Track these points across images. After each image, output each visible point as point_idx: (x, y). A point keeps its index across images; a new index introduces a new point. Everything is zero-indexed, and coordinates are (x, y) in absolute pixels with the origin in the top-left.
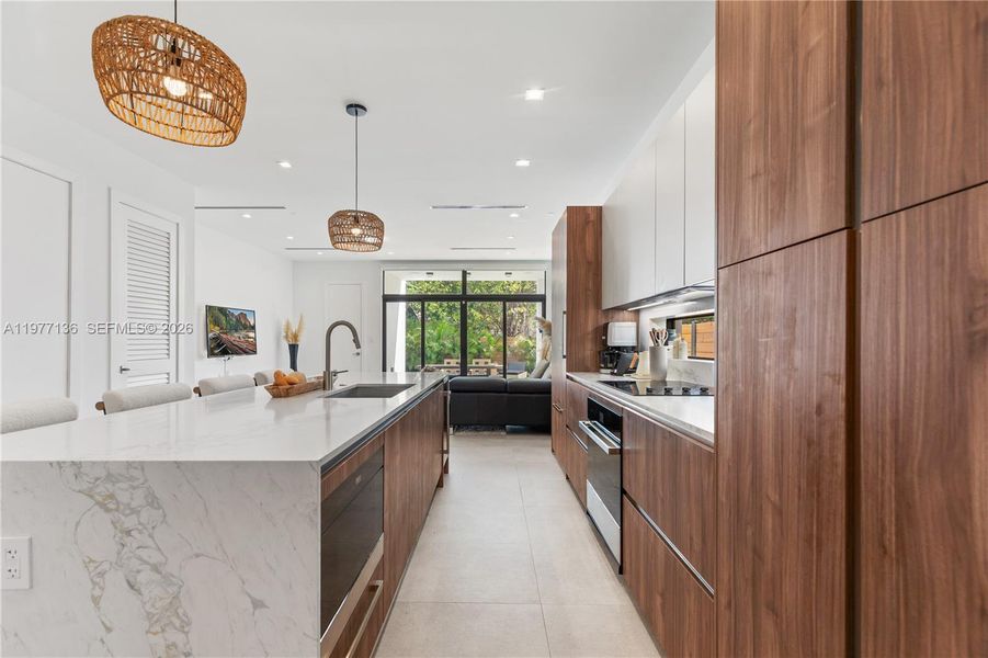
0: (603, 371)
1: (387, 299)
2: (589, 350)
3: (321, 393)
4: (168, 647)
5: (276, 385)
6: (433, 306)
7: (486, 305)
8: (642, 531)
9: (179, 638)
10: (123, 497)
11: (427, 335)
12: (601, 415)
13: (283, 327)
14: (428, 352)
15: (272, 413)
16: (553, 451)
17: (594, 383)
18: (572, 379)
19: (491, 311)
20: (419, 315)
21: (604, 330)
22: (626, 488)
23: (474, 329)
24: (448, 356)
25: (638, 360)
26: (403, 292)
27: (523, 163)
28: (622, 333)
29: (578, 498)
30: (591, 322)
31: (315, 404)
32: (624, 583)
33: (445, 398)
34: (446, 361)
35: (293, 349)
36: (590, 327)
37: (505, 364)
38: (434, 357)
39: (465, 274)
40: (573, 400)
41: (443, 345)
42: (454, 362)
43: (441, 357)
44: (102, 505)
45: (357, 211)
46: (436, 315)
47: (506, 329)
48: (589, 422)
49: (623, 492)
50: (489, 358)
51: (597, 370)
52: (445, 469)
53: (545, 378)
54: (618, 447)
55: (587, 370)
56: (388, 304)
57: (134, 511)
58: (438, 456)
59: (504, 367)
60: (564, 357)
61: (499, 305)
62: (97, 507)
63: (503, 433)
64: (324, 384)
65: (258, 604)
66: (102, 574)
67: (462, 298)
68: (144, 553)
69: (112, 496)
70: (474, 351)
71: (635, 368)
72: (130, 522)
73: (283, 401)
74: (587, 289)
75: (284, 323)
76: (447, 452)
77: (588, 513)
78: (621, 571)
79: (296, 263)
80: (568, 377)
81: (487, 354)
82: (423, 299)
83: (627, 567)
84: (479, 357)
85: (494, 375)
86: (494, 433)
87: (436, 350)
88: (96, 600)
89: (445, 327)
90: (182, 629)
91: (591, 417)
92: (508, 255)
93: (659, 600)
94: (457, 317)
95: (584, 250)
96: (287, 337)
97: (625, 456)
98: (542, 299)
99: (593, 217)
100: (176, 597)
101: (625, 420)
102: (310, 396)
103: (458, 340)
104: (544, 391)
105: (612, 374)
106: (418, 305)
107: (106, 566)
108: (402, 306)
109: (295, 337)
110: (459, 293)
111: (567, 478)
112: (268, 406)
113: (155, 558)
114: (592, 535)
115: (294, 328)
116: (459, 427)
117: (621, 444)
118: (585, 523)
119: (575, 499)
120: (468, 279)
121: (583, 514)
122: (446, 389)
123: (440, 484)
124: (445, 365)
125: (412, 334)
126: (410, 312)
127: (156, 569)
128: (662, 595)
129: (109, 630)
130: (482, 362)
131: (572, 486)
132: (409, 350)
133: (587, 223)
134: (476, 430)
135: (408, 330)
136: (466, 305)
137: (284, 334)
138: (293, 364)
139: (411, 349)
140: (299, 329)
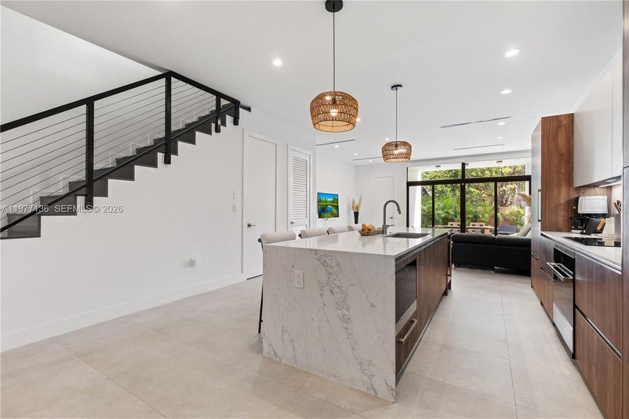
0: (573, 231)
1: (409, 184)
2: (561, 216)
3: (381, 235)
4: (343, 315)
5: (363, 230)
6: (439, 187)
7: (481, 184)
8: (586, 329)
9: (346, 312)
10: (329, 262)
11: (436, 206)
12: (562, 258)
13: (351, 203)
14: (436, 217)
15: (361, 242)
16: (532, 287)
17: (560, 238)
18: (545, 236)
19: (485, 189)
20: (430, 193)
21: (576, 201)
22: (577, 304)
23: (472, 202)
24: (452, 220)
25: (604, 224)
26: (419, 179)
27: (506, 92)
28: (592, 204)
29: (549, 316)
30: (563, 196)
31: (379, 240)
32: (576, 365)
33: (449, 244)
34: (450, 223)
35: (356, 214)
36: (563, 199)
37: (496, 226)
38: (441, 221)
39: (463, 165)
40: (545, 250)
41: (447, 212)
42: (456, 224)
43: (446, 221)
44: (323, 264)
45: (396, 142)
46: (442, 191)
47: (498, 202)
48: (555, 264)
49: (575, 307)
50: (484, 222)
51: (569, 231)
52: (449, 286)
53: (528, 236)
54: (572, 278)
55: (559, 230)
56: (410, 187)
57: (332, 267)
58: (444, 277)
59: (496, 229)
60: (539, 221)
61: (492, 184)
62: (321, 265)
63: (492, 272)
64: (383, 231)
65: (373, 306)
66: (323, 287)
67: (461, 181)
68: (335, 282)
69: (326, 262)
70: (471, 216)
71: (602, 229)
72: (331, 271)
73: (366, 237)
74: (559, 173)
75: (351, 200)
76: (450, 275)
77: (554, 324)
78: (574, 356)
79: (357, 167)
80: (542, 235)
81: (484, 219)
82: (433, 183)
83: (577, 354)
84: (476, 221)
85: (487, 233)
86: (484, 271)
87: (443, 216)
88: (321, 295)
89: (449, 199)
90: (347, 310)
91: (556, 260)
92: (498, 149)
93: (594, 369)
94: (458, 193)
95: (557, 146)
96: (353, 208)
97: (576, 284)
98: (528, 178)
99: (565, 122)
100: (345, 299)
101: (577, 260)
102: (377, 236)
103: (459, 210)
104: (525, 245)
105: (582, 233)
106: (428, 187)
107: (324, 284)
108: (419, 188)
109: (357, 208)
110: (460, 177)
111: (542, 304)
112: (360, 239)
113: (338, 284)
114: (556, 338)
115: (357, 203)
116: (458, 265)
117: (574, 276)
118: (552, 330)
119: (546, 316)
120: (466, 167)
121: (552, 325)
122: (449, 238)
123: (445, 294)
124: (449, 226)
125: (425, 206)
126: (424, 191)
127: (339, 287)
128: (596, 366)
129: (325, 305)
130: (477, 225)
131: (545, 309)
132: (423, 216)
133: (559, 127)
134: (470, 268)
135: (422, 203)
136: (465, 185)
137: (351, 206)
138: (356, 222)
139: (425, 215)
140: (359, 204)
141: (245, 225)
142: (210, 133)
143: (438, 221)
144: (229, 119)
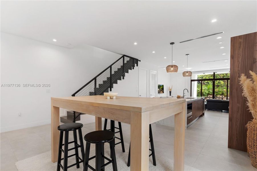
1: (192, 81)
5: (178, 97)
11: (203, 89)
26: (196, 79)
35: (170, 92)
38: (206, 95)
39: (214, 73)
41: (209, 91)
42: (211, 96)
43: (208, 95)
45: (187, 71)
59: (227, 98)
64: (183, 97)
70: (220, 93)
75: (168, 87)
76: (204, 111)
79: (171, 74)
82: (202, 80)
86: (218, 112)
87: (207, 93)
96: (169, 90)
108: (196, 82)
109: (171, 90)
110: (213, 78)
115: (170, 88)
116: (209, 110)
124: (209, 97)
125: (199, 88)
126: (198, 83)
135: (197, 87)
136: (215, 81)
137: (168, 89)
138: (170, 95)
139: (199, 92)
140: (172, 88)
141: (139, 95)
142: (131, 69)
143: (205, 95)
144: (136, 65)
